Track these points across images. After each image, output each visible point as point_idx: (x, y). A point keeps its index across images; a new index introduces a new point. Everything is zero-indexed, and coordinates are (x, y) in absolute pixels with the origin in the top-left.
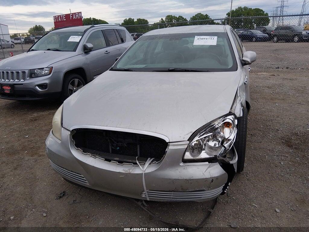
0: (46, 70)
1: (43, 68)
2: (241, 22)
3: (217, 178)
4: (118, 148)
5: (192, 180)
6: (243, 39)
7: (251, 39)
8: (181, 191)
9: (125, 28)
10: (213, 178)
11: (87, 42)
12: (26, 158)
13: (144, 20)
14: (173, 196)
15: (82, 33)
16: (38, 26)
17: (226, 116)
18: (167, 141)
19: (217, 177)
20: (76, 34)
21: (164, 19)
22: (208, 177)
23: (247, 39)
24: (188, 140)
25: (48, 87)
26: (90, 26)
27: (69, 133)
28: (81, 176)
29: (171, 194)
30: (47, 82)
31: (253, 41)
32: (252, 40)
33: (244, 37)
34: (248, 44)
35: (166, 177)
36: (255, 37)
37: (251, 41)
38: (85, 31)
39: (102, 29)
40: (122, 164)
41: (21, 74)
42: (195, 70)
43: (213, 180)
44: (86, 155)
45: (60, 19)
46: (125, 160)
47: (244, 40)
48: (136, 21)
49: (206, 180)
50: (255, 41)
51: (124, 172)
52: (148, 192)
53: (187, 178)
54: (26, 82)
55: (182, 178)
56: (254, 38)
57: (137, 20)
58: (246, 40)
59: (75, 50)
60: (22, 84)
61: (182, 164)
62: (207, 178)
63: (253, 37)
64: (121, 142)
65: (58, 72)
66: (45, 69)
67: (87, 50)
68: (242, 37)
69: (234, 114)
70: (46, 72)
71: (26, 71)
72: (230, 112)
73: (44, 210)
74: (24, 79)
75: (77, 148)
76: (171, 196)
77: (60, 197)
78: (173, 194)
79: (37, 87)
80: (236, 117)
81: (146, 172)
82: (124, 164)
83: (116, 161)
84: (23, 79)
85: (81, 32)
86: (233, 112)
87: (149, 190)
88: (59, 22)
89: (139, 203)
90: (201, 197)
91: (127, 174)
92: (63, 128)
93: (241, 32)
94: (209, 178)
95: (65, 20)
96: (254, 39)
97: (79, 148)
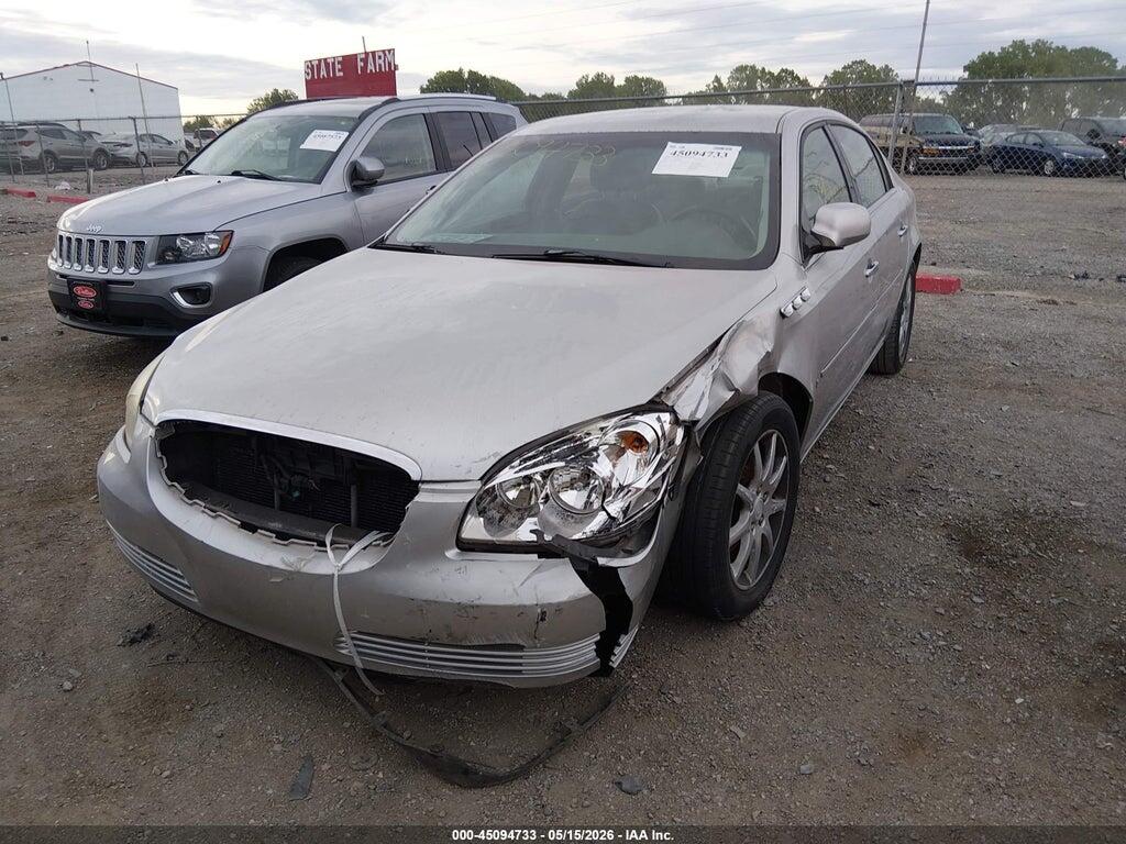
0: (211, 241)
1: (203, 234)
2: (1018, 97)
3: (559, 608)
4: (297, 494)
5: (478, 606)
6: (1006, 162)
7: (1039, 163)
8: (446, 642)
9: (517, 109)
10: (542, 606)
11: (367, 152)
12: (86, 518)
13: (649, 81)
14: (430, 658)
15: (352, 123)
16: (281, 91)
17: (636, 414)
18: (415, 476)
19: (559, 604)
20: (330, 122)
21: (724, 82)
22: (527, 603)
23: (1022, 163)
24: (481, 479)
25: (213, 298)
26: (387, 98)
27: (152, 431)
28: (173, 570)
29: (423, 651)
30: (211, 279)
31: (1046, 175)
32: (1043, 168)
33: (1010, 158)
34: (1023, 182)
35: (400, 593)
36: (1053, 158)
37: (1037, 173)
38: (364, 116)
39: (425, 111)
40: (286, 543)
41: (131, 250)
42: (628, 259)
43: (544, 613)
44: (191, 505)
45: (323, 73)
46: (299, 532)
47: (1009, 167)
48: (623, 83)
49: (520, 611)
50: (1054, 174)
51: (282, 567)
52: (353, 638)
53: (464, 600)
54: (145, 276)
55: (448, 600)
56: (1049, 163)
57: (627, 80)
58: (1017, 168)
59: (318, 180)
60: (130, 283)
61: (452, 553)
62: (525, 606)
63: (1045, 159)
64: (302, 475)
65: (251, 247)
66: (212, 236)
67: (361, 182)
68: (1003, 157)
69: (672, 411)
70: (212, 246)
71: (146, 240)
72: (652, 402)
73: (71, 671)
74: (139, 265)
75: (170, 483)
76: (424, 657)
77: (133, 641)
78: (430, 651)
79: (177, 295)
80: (676, 422)
81: (347, 570)
82: (293, 543)
83: (271, 531)
84: (137, 266)
85: (349, 119)
86: (670, 404)
87: (360, 633)
88: (320, 81)
89: (338, 676)
90: (520, 672)
91: (290, 572)
92: (140, 417)
93: (1004, 135)
94: (531, 607)
95: (341, 74)
96: (1049, 166)
97: (176, 484)
